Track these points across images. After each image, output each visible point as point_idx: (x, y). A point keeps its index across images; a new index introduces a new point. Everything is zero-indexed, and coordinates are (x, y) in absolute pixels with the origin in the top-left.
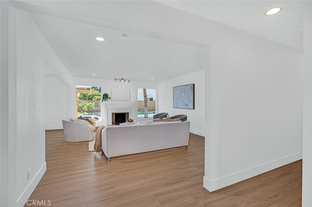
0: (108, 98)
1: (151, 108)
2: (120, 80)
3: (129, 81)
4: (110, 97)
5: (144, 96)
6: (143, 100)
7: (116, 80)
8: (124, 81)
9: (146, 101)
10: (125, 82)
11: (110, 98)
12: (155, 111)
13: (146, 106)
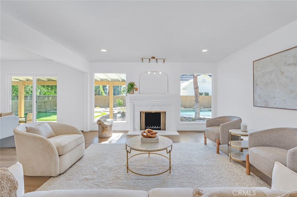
0: (134, 90)
1: (207, 105)
2: (150, 60)
3: (164, 61)
4: (137, 88)
5: (195, 88)
6: (193, 94)
7: (142, 60)
8: (155, 60)
9: (196, 96)
10: (157, 62)
11: (136, 90)
12: (211, 108)
13: (197, 101)
